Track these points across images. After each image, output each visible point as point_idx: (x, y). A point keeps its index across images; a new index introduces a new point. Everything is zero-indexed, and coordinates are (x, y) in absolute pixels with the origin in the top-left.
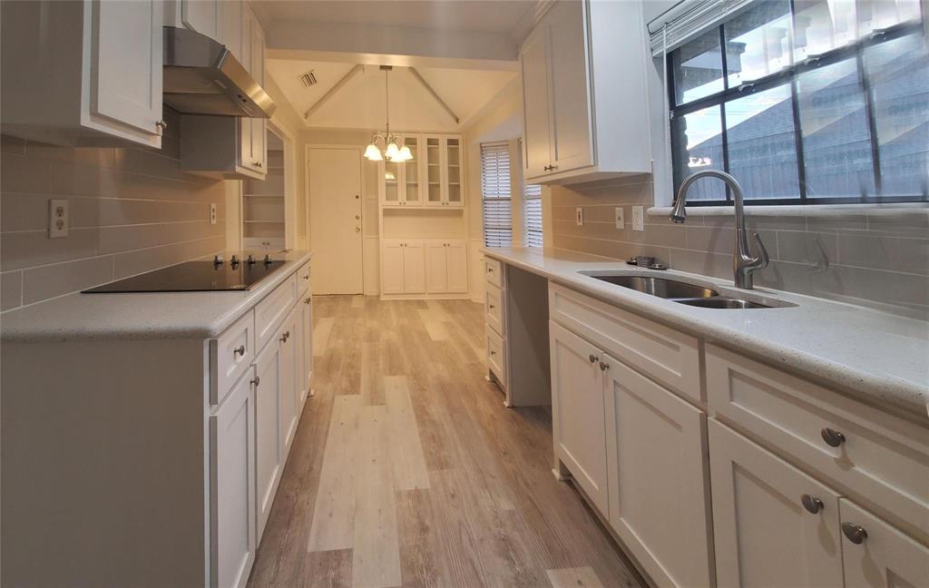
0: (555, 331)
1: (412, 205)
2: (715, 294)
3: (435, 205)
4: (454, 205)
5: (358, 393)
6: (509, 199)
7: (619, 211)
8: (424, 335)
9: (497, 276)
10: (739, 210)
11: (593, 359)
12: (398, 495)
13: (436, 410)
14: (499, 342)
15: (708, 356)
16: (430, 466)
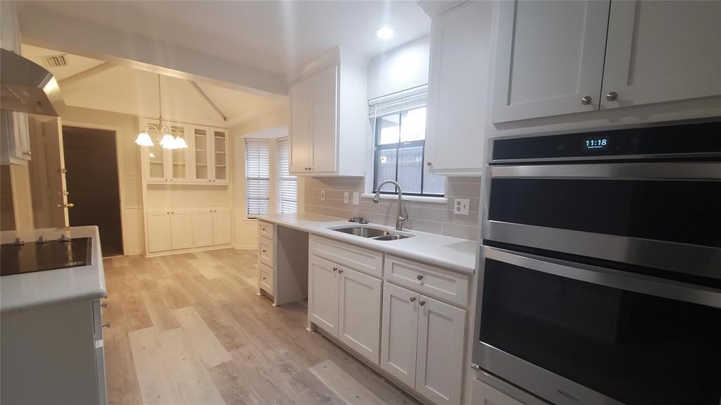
0: (312, 259)
1: (177, 181)
2: (388, 233)
3: (201, 182)
4: (220, 182)
6: (268, 179)
7: (346, 194)
8: (200, 278)
10: (400, 197)
11: (335, 269)
13: (225, 320)
14: (271, 273)
16: (228, 349)
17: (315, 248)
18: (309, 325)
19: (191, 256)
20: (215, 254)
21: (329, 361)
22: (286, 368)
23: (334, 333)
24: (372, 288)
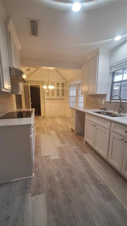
0: (86, 121)
1: (53, 97)
2: (115, 114)
3: (58, 97)
4: (63, 97)
5: (45, 134)
6: (75, 96)
7: (100, 100)
8: (57, 123)
9: (74, 112)
10: (121, 101)
11: (93, 125)
12: (57, 148)
13: (61, 135)
14: (74, 124)
15: (112, 124)
16: (62, 143)
17: (87, 118)
18: (85, 141)
19: (55, 117)
20: (61, 117)
21: (90, 154)
22: (76, 152)
23: (92, 146)
24: (106, 133)
